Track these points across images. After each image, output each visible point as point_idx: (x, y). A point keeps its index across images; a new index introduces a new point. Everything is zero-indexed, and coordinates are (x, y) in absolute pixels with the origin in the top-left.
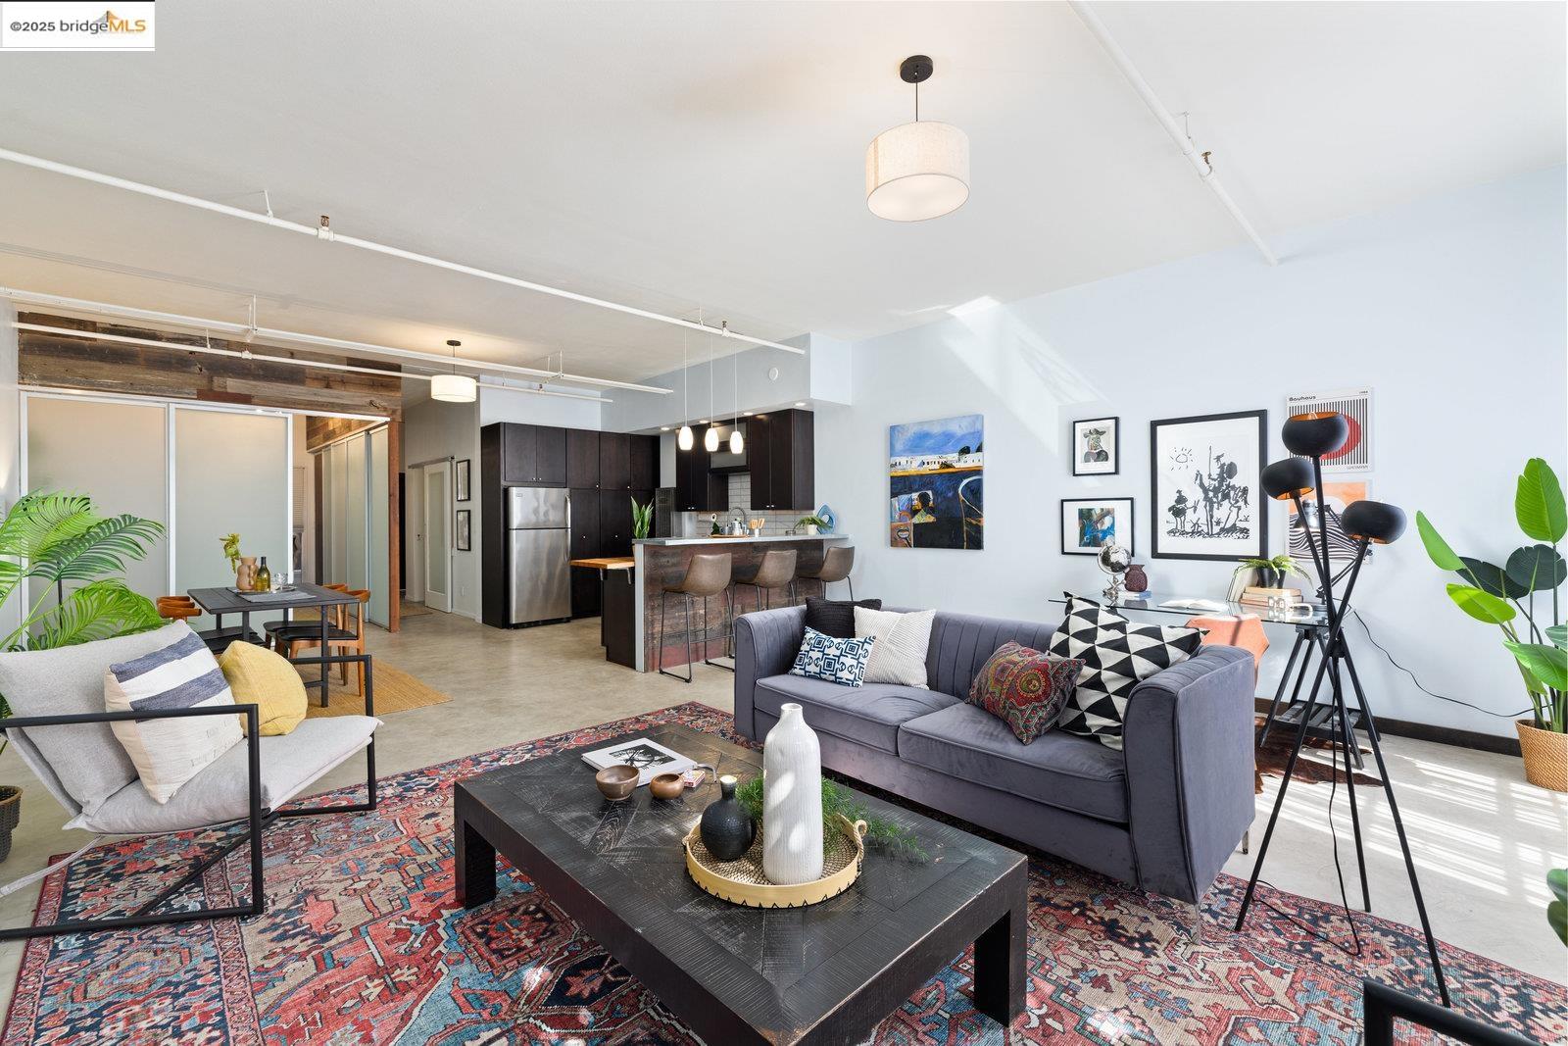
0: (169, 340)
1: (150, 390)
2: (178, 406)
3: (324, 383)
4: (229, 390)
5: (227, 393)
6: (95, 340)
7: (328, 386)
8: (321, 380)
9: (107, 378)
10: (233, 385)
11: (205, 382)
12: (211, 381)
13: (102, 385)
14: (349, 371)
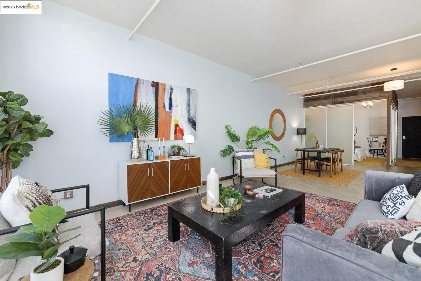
0: (327, 93)
1: (323, 104)
2: (328, 107)
3: (364, 93)
4: (339, 101)
5: (338, 102)
6: (314, 96)
7: (365, 94)
8: (362, 92)
9: (316, 104)
10: (340, 99)
11: (333, 100)
12: (335, 100)
13: (315, 105)
14: (372, 88)
